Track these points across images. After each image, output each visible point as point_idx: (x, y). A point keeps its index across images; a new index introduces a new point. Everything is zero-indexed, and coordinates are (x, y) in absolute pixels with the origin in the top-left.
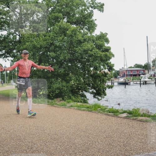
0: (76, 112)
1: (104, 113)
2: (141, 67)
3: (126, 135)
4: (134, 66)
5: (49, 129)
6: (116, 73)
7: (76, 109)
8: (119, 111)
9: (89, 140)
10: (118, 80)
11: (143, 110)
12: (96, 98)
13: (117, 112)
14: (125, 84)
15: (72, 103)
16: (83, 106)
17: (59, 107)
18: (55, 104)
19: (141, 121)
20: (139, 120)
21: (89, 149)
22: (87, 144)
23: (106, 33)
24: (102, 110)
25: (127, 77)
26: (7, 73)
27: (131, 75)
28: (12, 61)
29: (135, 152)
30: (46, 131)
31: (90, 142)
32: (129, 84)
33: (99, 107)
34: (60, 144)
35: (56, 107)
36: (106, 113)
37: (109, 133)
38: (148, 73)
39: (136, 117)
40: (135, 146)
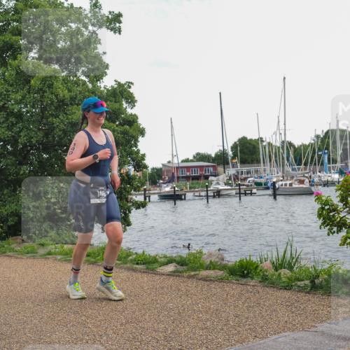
0: (60, 266)
1: (125, 266)
2: (208, 159)
3: (172, 314)
4: (194, 157)
6: (155, 174)
7: (60, 260)
8: (159, 260)
10: (160, 190)
11: (210, 255)
13: (154, 263)
14: (175, 197)
15: (51, 247)
17: (19, 256)
18: (10, 249)
19: (205, 279)
20: (200, 277)
23: (129, 83)
24: (119, 259)
25: (178, 181)
27: (187, 178)
31: (88, 336)
32: (183, 197)
35: (11, 256)
36: (128, 265)
37: (134, 313)
38: (225, 172)
39: (195, 271)
40: (190, 337)
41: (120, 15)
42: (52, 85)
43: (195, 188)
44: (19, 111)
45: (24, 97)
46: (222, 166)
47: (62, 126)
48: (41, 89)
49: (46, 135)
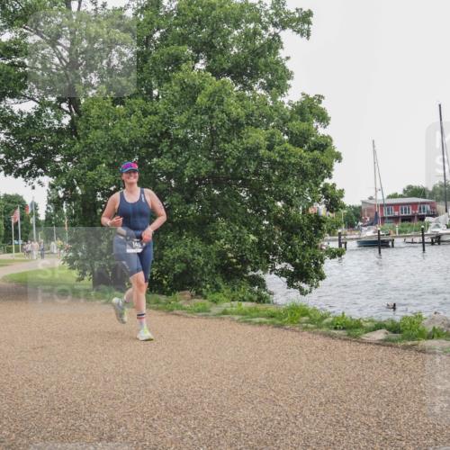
0: (239, 328)
1: (320, 331)
2: (424, 194)
3: (385, 394)
4: (405, 191)
5: (161, 381)
6: (352, 214)
7: (238, 321)
8: (364, 324)
9: (276, 412)
10: (360, 234)
11: (433, 320)
12: (295, 287)
13: (357, 328)
14: (380, 244)
15: (226, 305)
16: (258, 311)
17: (189, 315)
19: (427, 351)
20: (420, 348)
21: (276, 438)
22: (269, 423)
23: (319, 96)
24: (312, 321)
25: (383, 223)
26: (40, 221)
27: (395, 219)
28: (52, 186)
29: (414, 445)
30: (151, 387)
31: (280, 416)
32: (390, 244)
33: (305, 313)
34: (193, 424)
35: (178, 315)
36: (324, 330)
37: (335, 390)
38: (446, 211)
39: (413, 340)
40: (412, 425)
41: (310, 14)
42: (222, 101)
43: (406, 232)
44: (185, 137)
45: (189, 119)
46: (444, 203)
47: (236, 153)
48: (210, 108)
49: (217, 166)
